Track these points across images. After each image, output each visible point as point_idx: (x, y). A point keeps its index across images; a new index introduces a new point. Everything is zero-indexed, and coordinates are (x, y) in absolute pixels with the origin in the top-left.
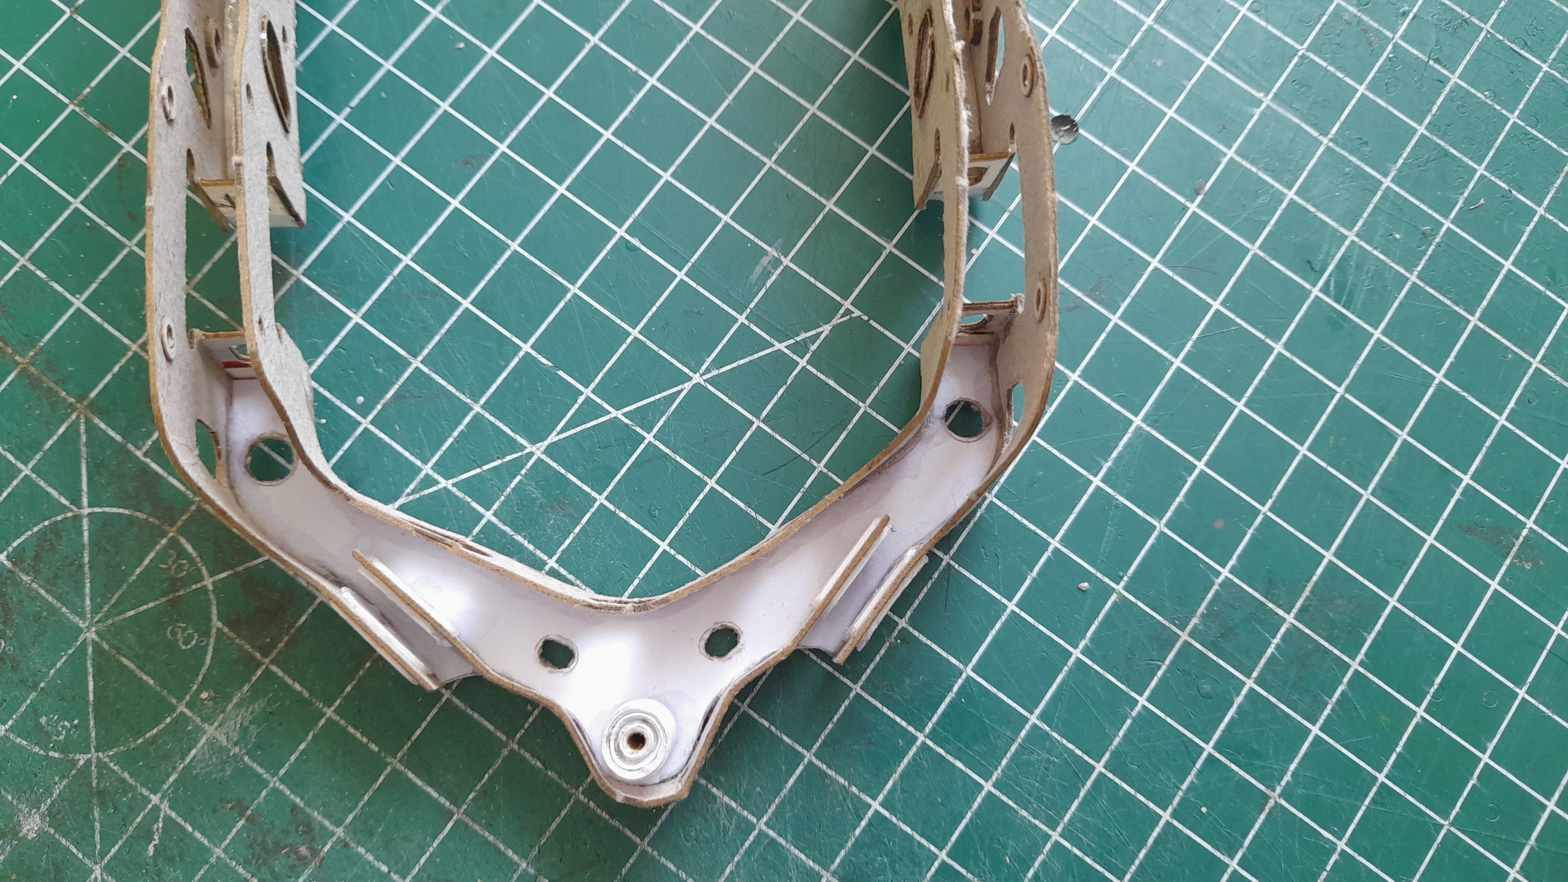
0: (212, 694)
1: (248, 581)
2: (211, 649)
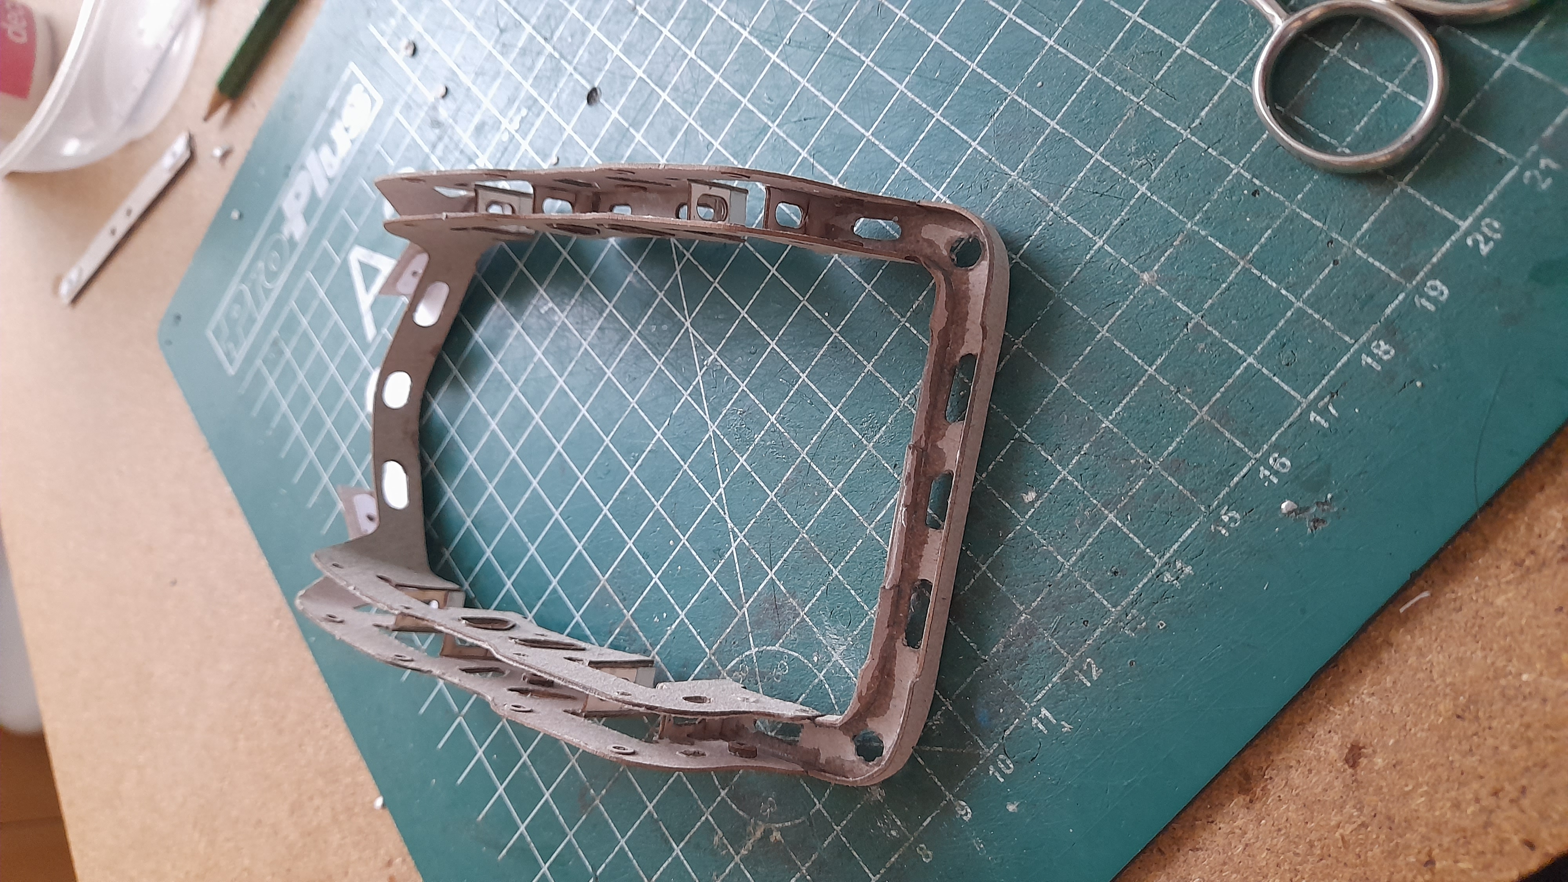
0: (815, 654)
1: (757, 624)
2: (790, 652)
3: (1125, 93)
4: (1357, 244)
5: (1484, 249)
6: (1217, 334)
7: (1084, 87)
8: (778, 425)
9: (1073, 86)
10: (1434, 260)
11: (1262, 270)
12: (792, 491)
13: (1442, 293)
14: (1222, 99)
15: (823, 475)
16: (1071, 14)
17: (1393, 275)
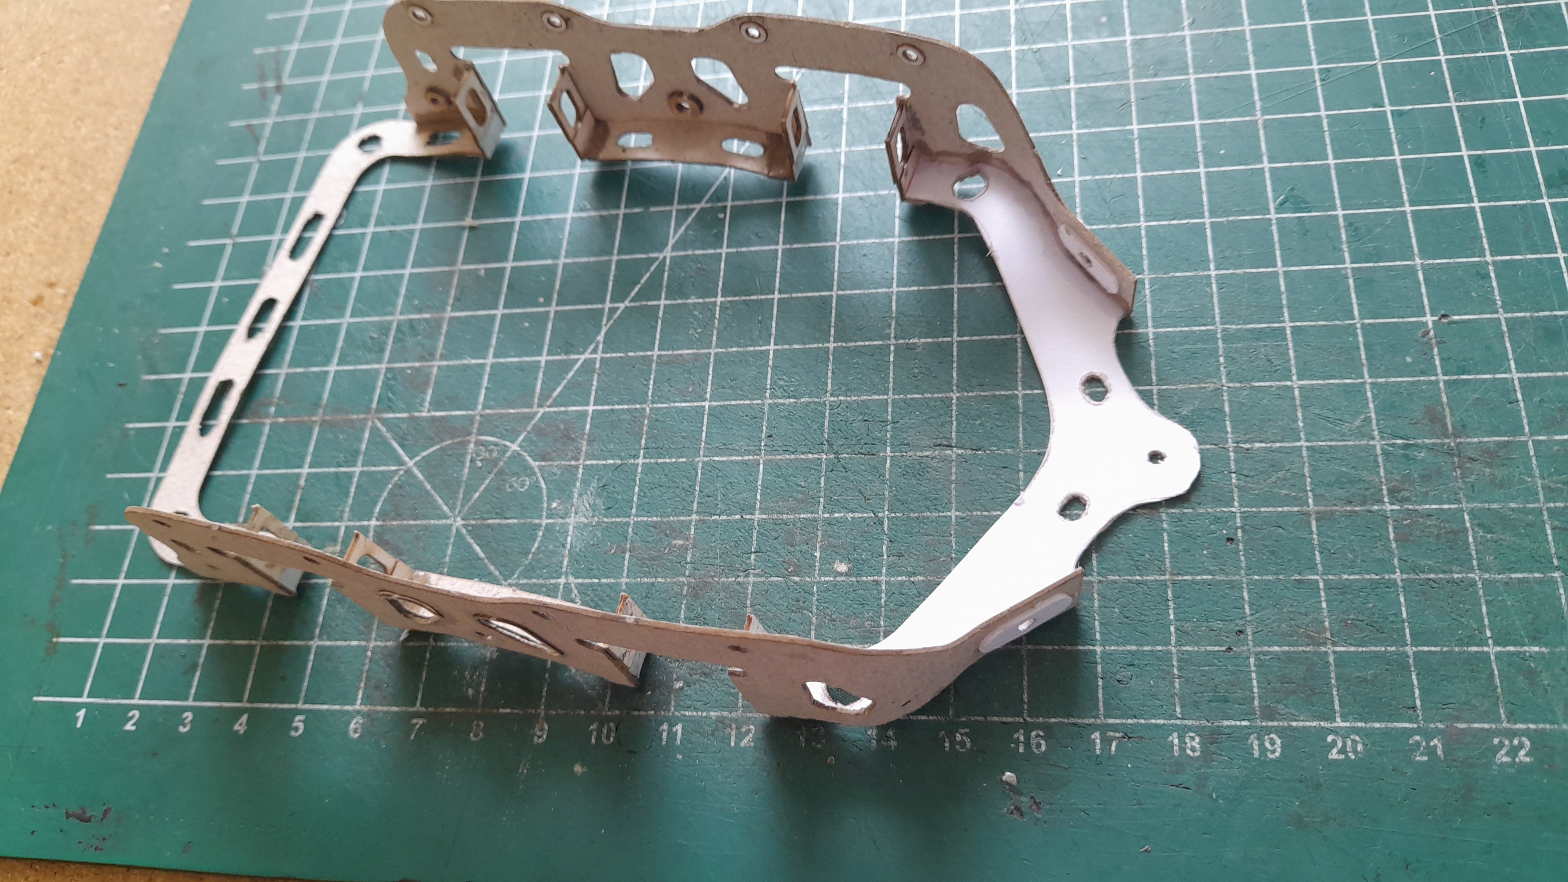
0: (558, 501)
1: (539, 431)
2: (541, 479)
3: (1222, 368)
4: (1256, 654)
5: (1334, 755)
6: (1096, 605)
7: (1201, 331)
8: (718, 308)
9: (1194, 321)
10: (1294, 724)
11: (1176, 597)
12: (674, 367)
13: (1273, 752)
14: (1280, 450)
15: (710, 382)
16: (1248, 270)
17: (1256, 703)
